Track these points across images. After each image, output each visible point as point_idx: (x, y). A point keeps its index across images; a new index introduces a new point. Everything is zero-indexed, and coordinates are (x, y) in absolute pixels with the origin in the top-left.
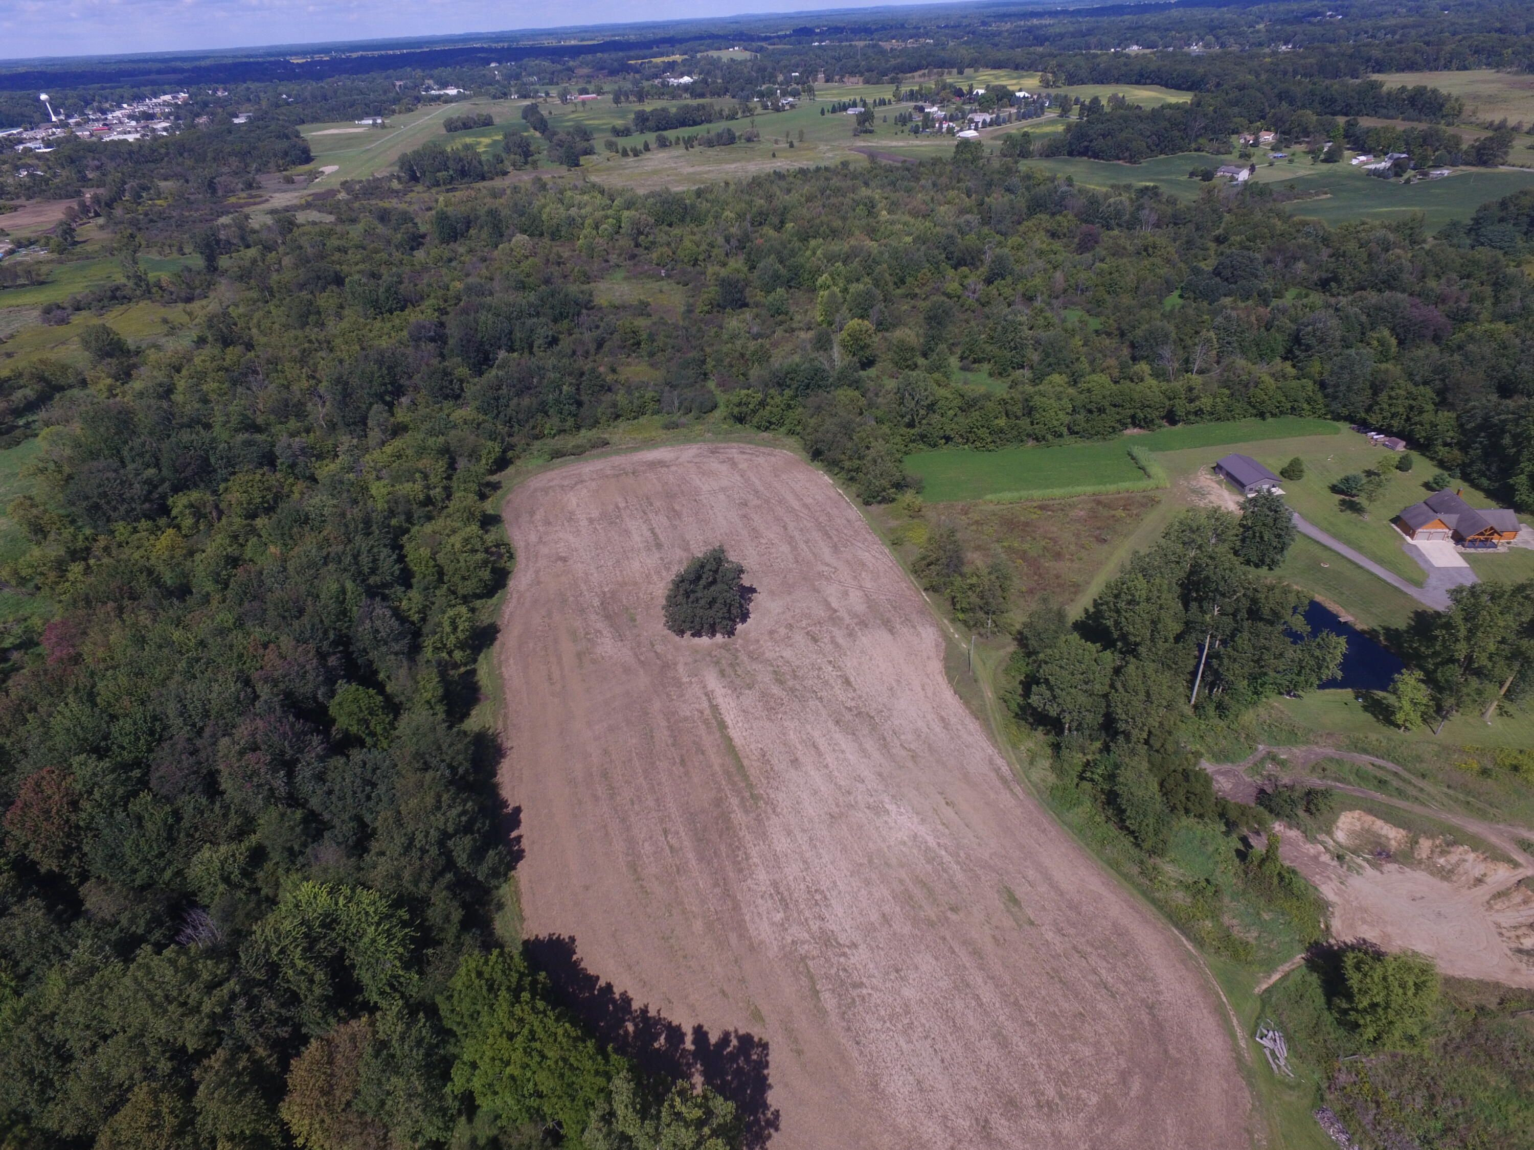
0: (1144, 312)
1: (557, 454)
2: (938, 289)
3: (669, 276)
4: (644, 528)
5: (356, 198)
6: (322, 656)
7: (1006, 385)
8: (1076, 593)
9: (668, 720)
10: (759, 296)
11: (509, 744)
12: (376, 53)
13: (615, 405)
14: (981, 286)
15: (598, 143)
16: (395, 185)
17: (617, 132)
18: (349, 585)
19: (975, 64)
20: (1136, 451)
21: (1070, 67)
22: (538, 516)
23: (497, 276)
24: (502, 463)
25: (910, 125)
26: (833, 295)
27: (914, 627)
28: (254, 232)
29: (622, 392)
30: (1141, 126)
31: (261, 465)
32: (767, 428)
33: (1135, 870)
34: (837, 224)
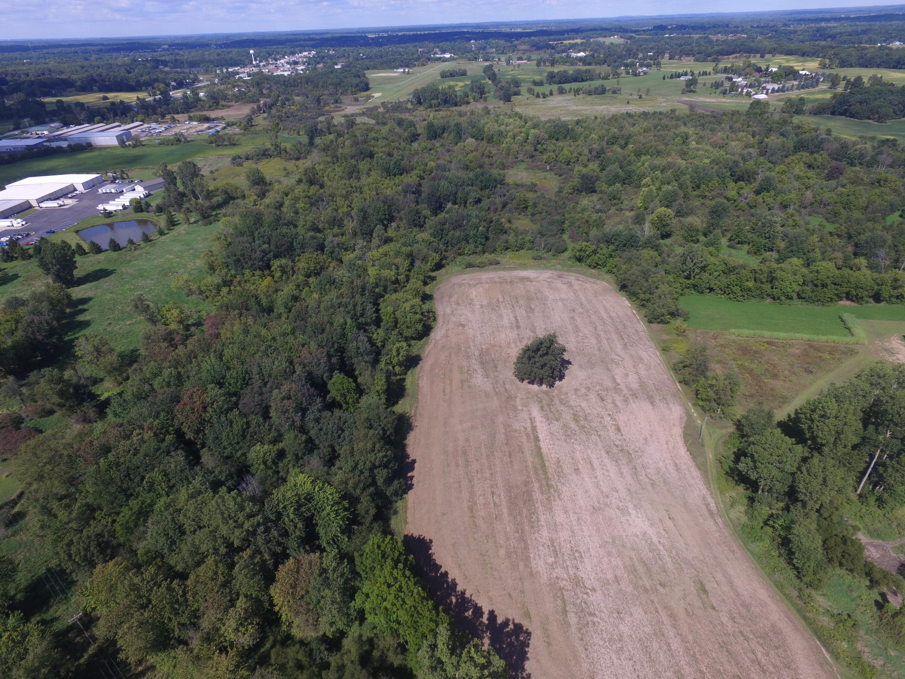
0: (869, 224)
1: (470, 265)
2: (721, 194)
3: (551, 170)
4: (511, 316)
5: (388, 111)
6: (329, 356)
7: (758, 261)
8: (783, 403)
9: (506, 429)
10: (604, 187)
11: (415, 424)
12: (411, 33)
13: (507, 242)
14: (752, 195)
15: (523, 89)
16: (409, 106)
17: (535, 83)
18: (349, 321)
19: (773, 52)
20: (846, 316)
21: (843, 55)
22: (453, 299)
23: (454, 161)
24: (439, 266)
25: (721, 89)
26: (651, 191)
27: (668, 404)
28: (334, 126)
29: (512, 235)
30: (891, 97)
31: (317, 250)
32: (595, 267)
33: (795, 593)
34: (662, 147)
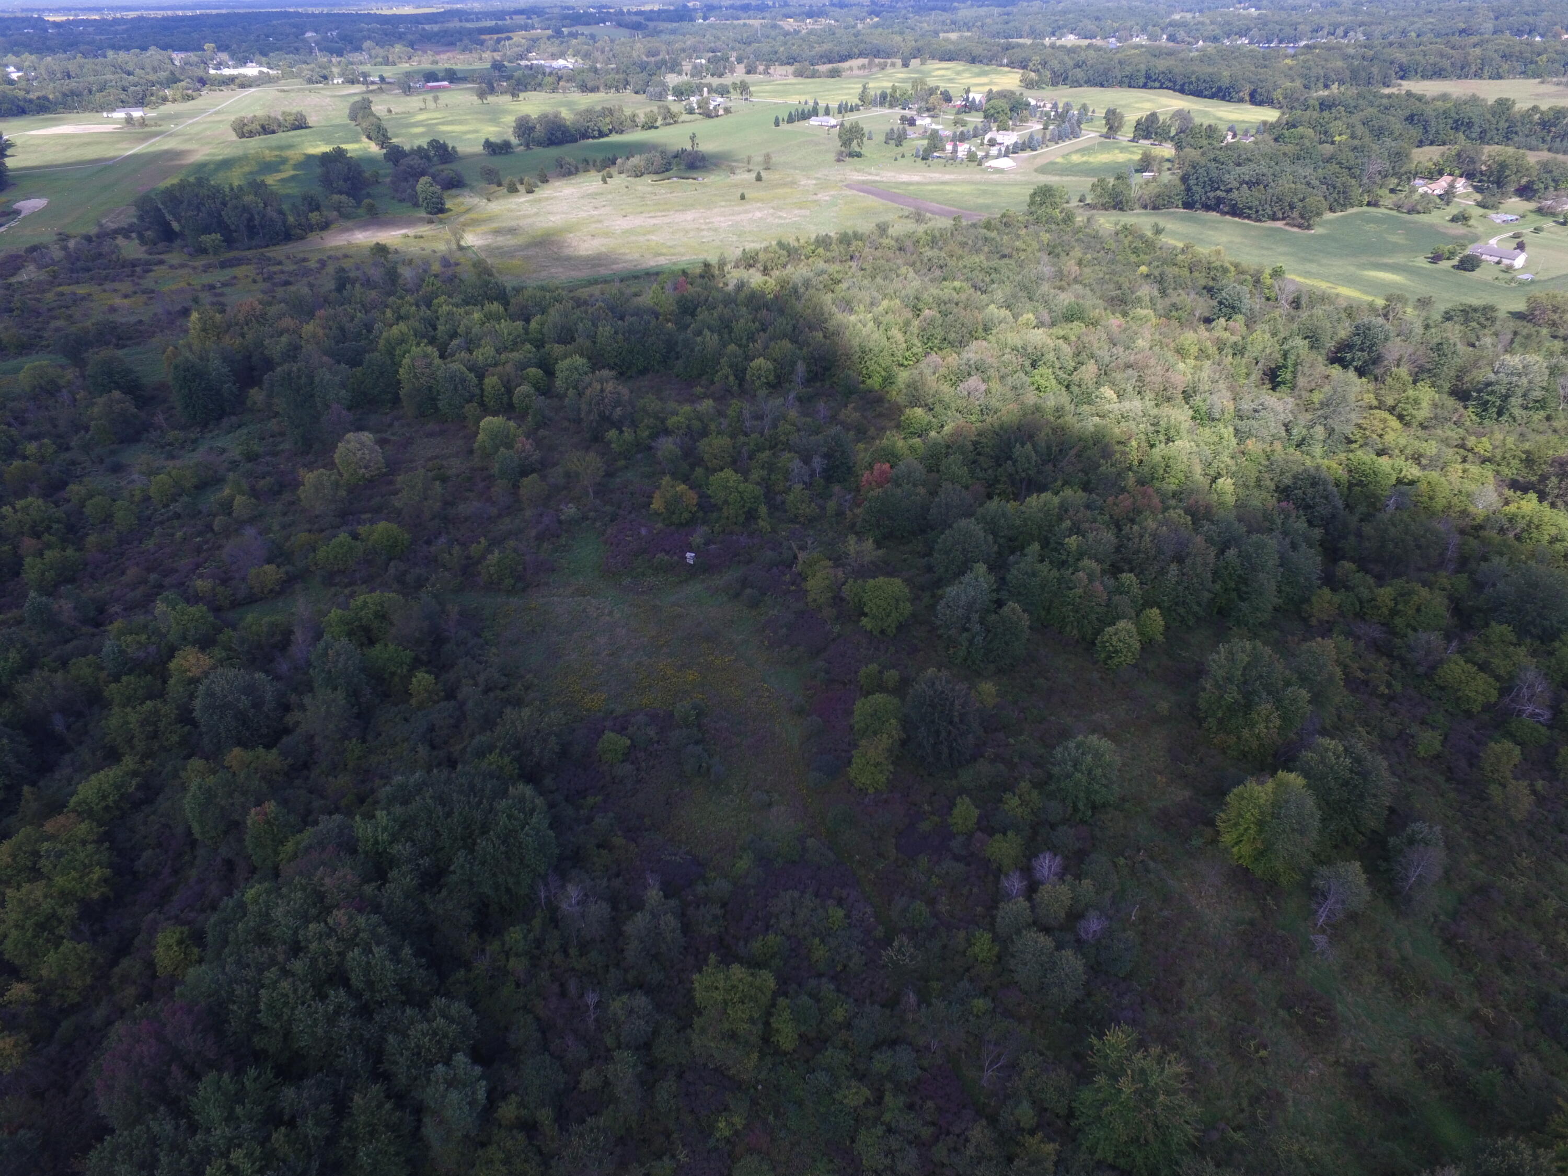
5: (53, 278)
17: (493, 148)
19: (916, 54)
21: (1055, 64)
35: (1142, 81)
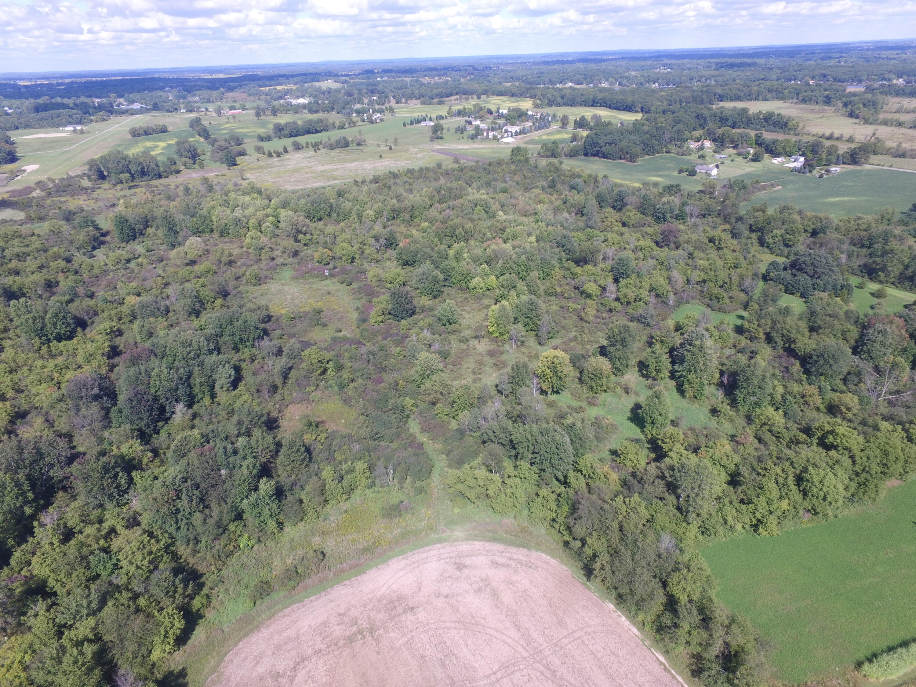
1: (261, 590)
3: (332, 275)
15: (249, 147)
16: (86, 183)
17: (262, 139)
19: (484, 93)
25: (466, 134)
34: (469, 225)
35: (591, 103)
